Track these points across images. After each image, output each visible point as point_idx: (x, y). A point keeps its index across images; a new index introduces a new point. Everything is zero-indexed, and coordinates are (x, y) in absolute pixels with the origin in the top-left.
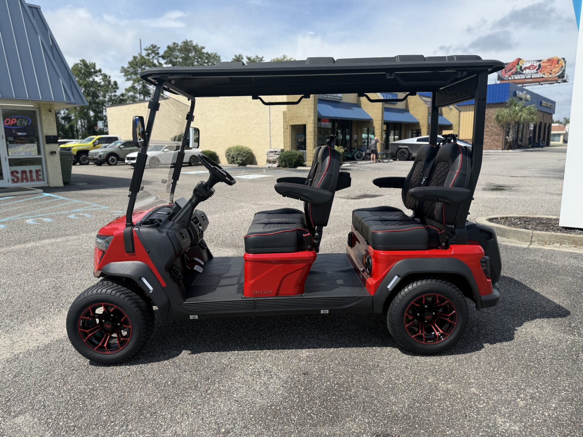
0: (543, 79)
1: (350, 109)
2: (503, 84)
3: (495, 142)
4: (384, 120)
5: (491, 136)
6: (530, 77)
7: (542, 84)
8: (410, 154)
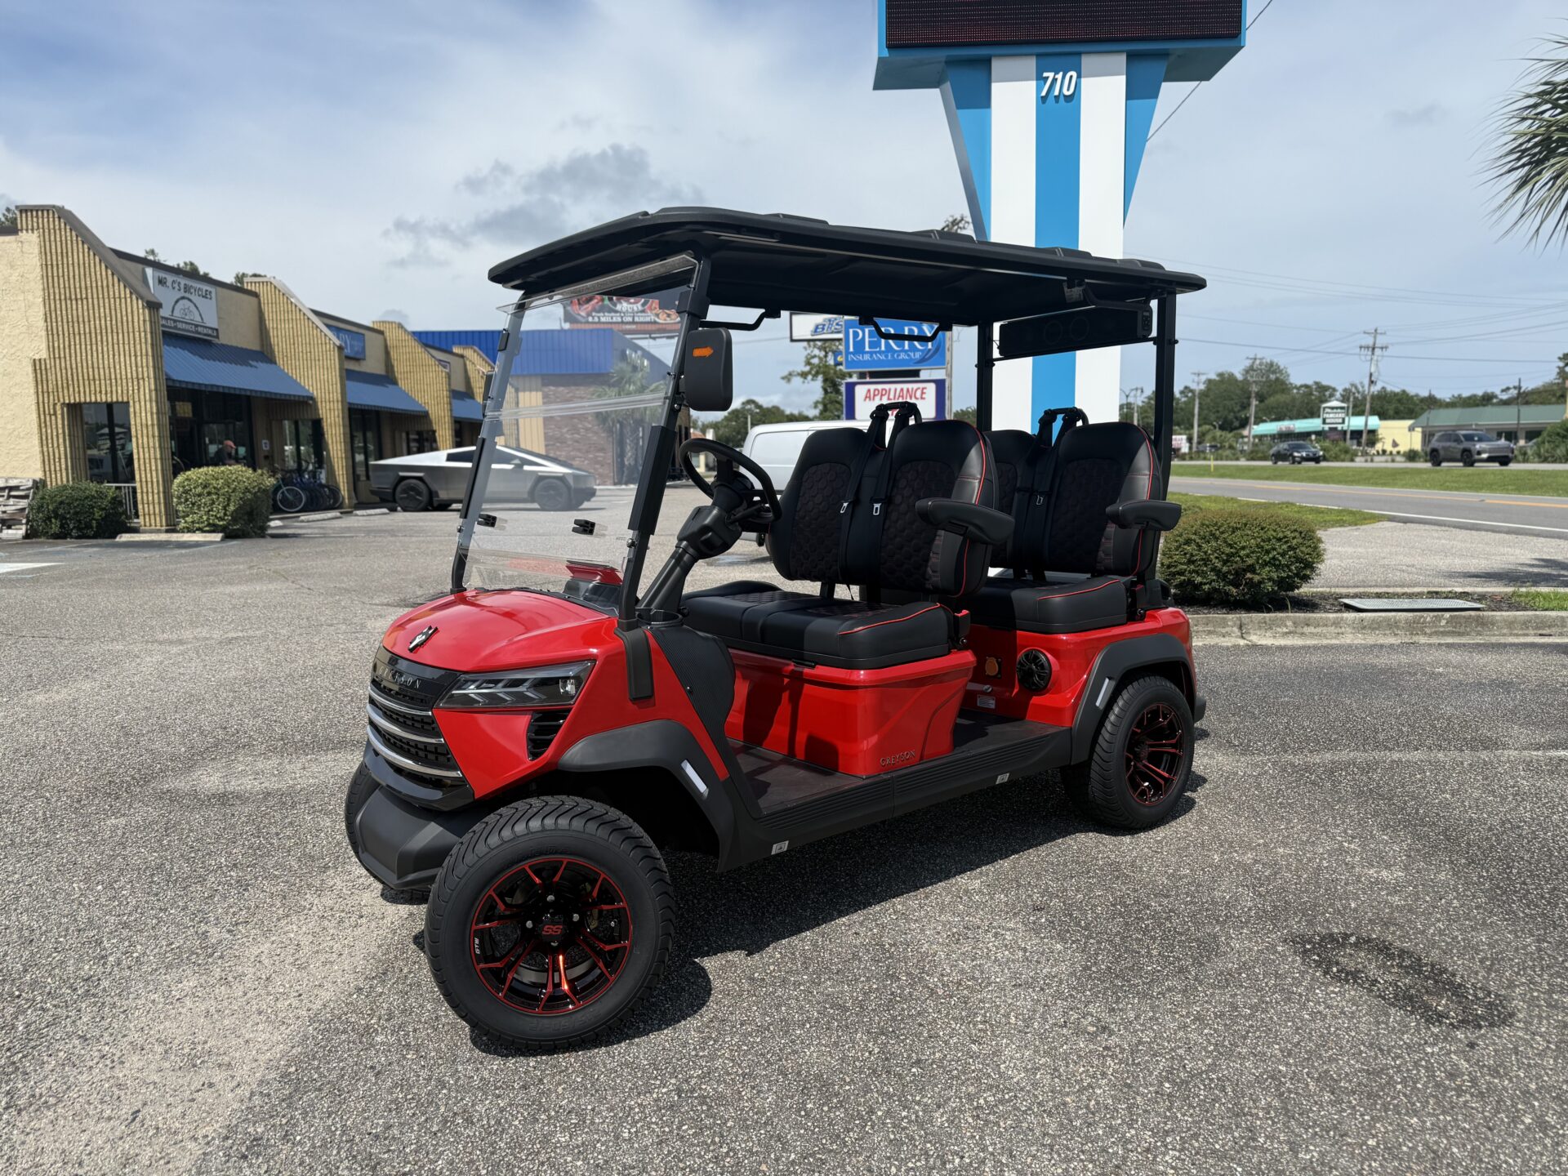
0: (657, 326)
1: (247, 364)
2: (578, 330)
3: (598, 466)
4: (350, 404)
5: (588, 452)
6: (630, 319)
7: (654, 338)
8: (432, 494)
